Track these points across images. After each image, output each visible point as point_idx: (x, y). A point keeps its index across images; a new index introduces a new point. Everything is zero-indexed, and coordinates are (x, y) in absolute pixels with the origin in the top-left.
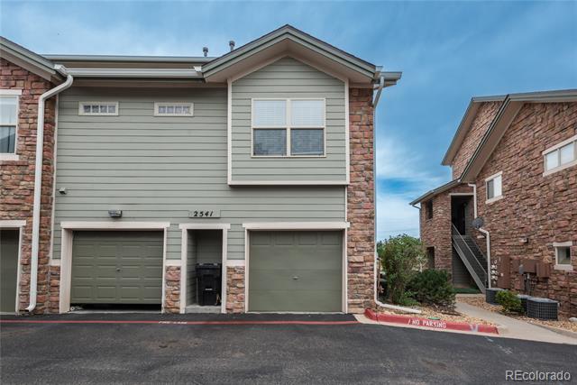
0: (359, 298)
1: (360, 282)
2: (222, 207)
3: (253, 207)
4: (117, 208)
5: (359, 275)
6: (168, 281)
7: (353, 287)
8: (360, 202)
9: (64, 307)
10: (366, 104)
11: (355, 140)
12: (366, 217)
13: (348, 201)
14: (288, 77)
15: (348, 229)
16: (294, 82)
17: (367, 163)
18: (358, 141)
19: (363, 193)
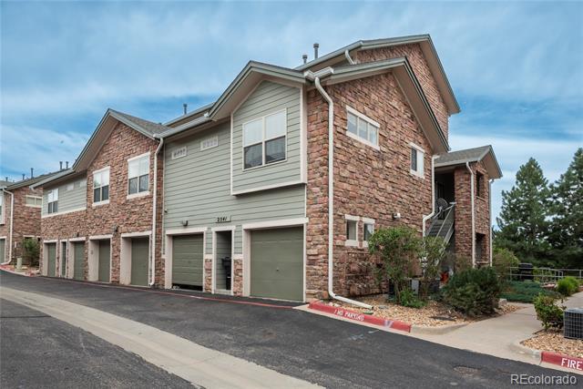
0: (315, 289)
1: (315, 274)
2: (231, 213)
3: (247, 211)
4: (185, 219)
5: (315, 267)
6: (206, 270)
7: (310, 278)
8: (315, 198)
9: (168, 285)
10: (320, 102)
11: (312, 139)
12: (319, 211)
13: (308, 198)
14: (267, 98)
15: (307, 224)
16: (270, 100)
17: (321, 159)
18: (315, 139)
19: (318, 189)
